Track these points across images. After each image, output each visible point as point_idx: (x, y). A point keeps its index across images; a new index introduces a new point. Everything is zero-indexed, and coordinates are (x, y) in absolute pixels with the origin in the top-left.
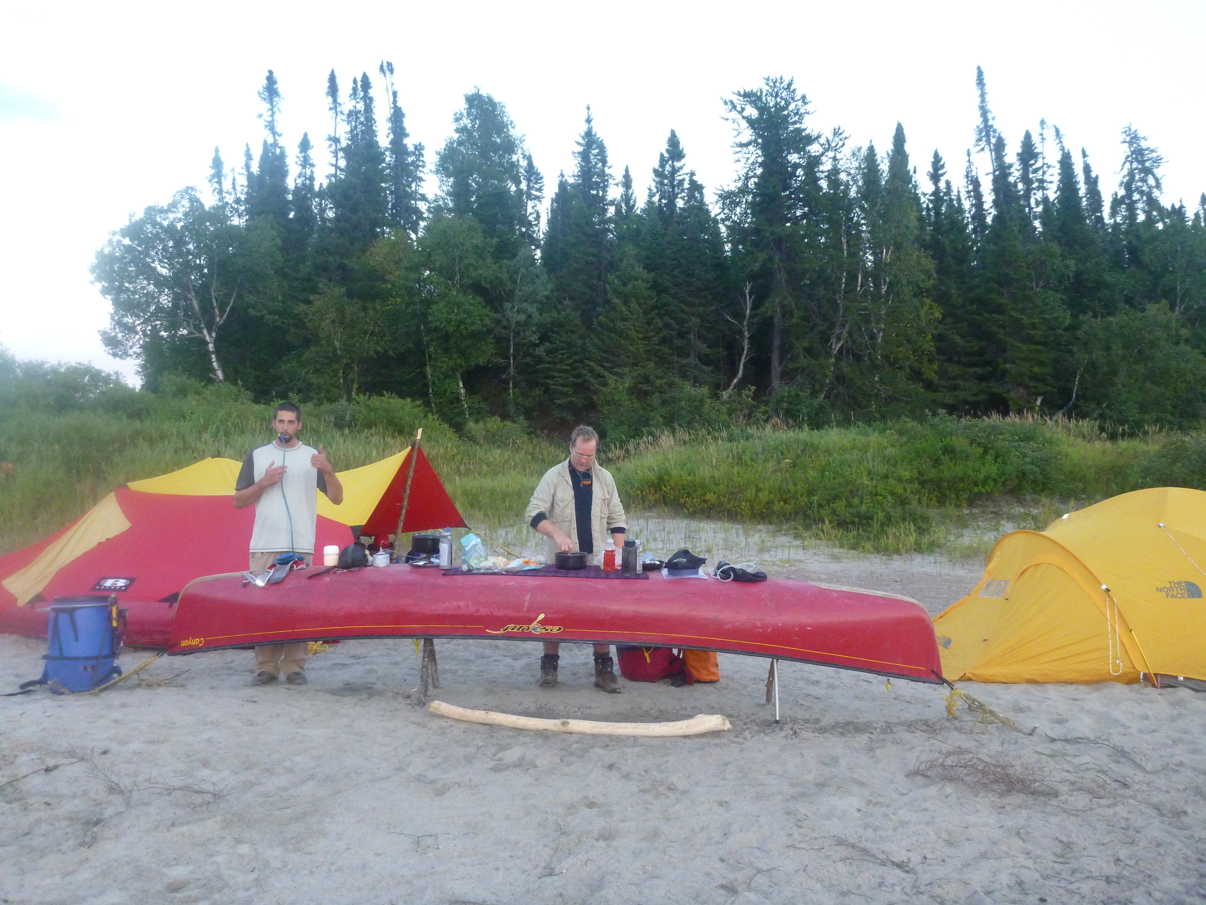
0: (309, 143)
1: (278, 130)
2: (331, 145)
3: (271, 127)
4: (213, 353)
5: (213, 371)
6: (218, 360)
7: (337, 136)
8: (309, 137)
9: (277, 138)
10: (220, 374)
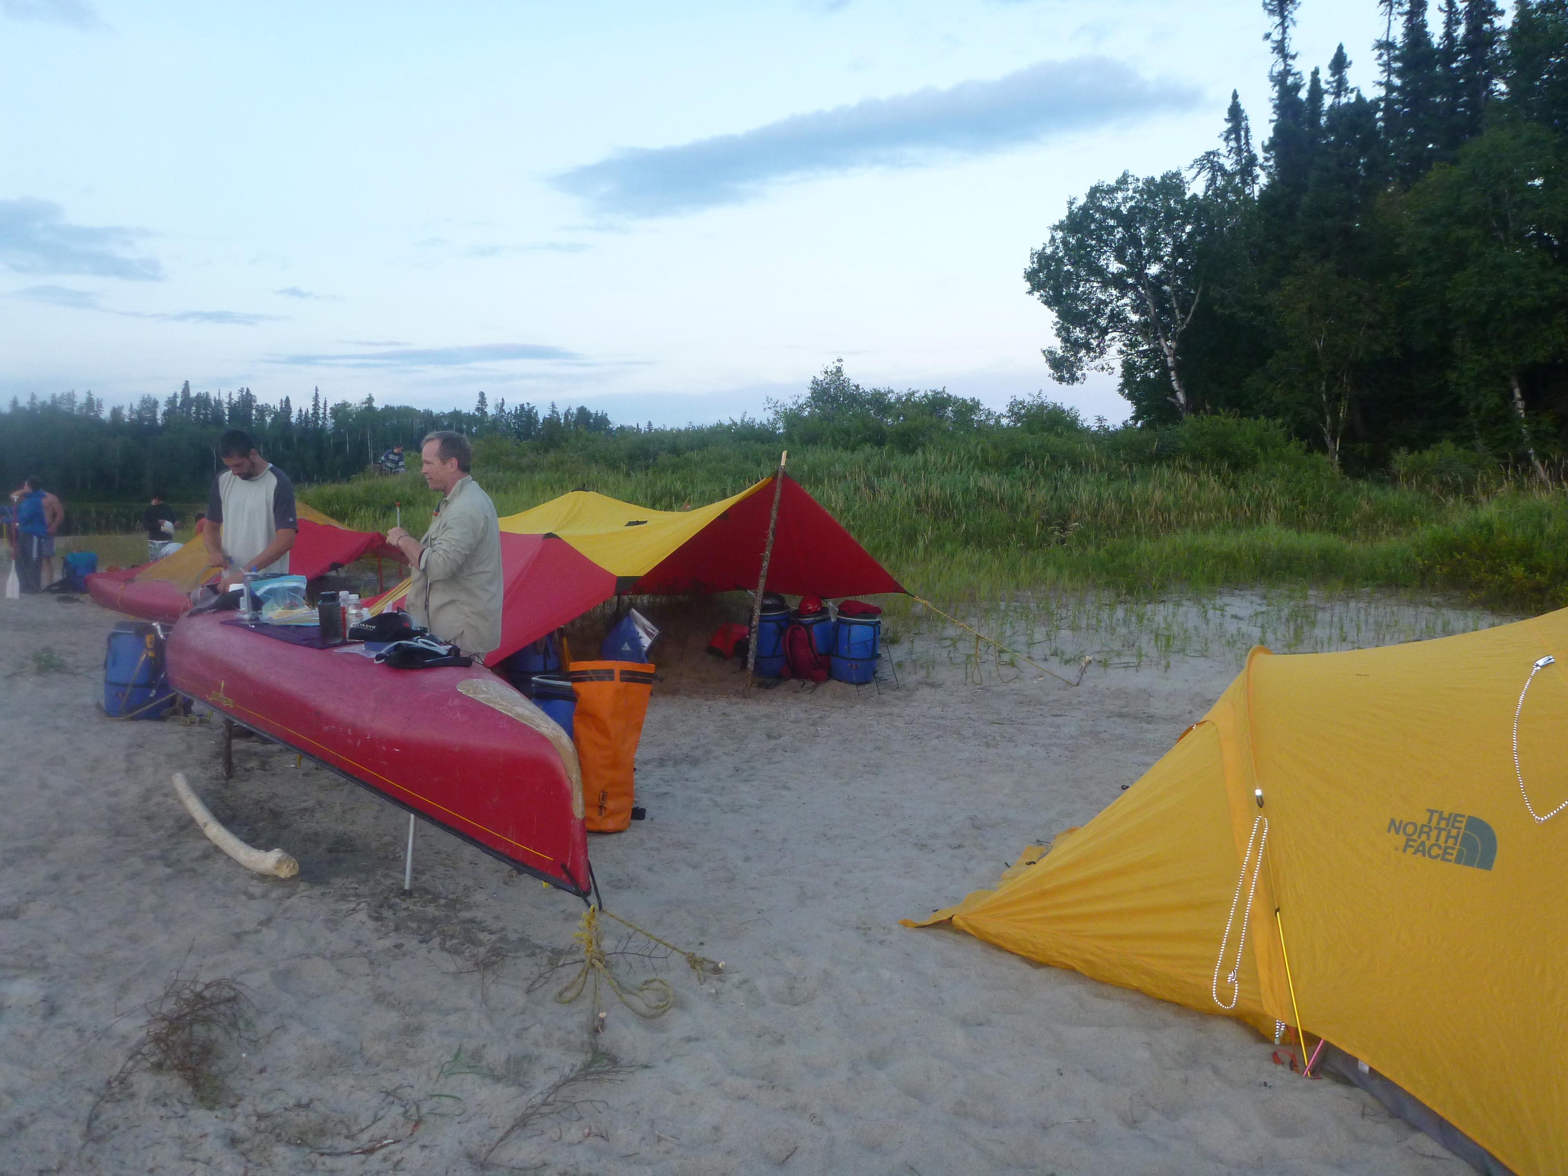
0: (1345, 58)
1: (1291, 51)
2: (1381, 55)
3: (1280, 48)
4: (1172, 369)
5: (1173, 393)
6: (1179, 378)
7: (1390, 40)
8: (1345, 51)
9: (1290, 62)
10: (1181, 397)
